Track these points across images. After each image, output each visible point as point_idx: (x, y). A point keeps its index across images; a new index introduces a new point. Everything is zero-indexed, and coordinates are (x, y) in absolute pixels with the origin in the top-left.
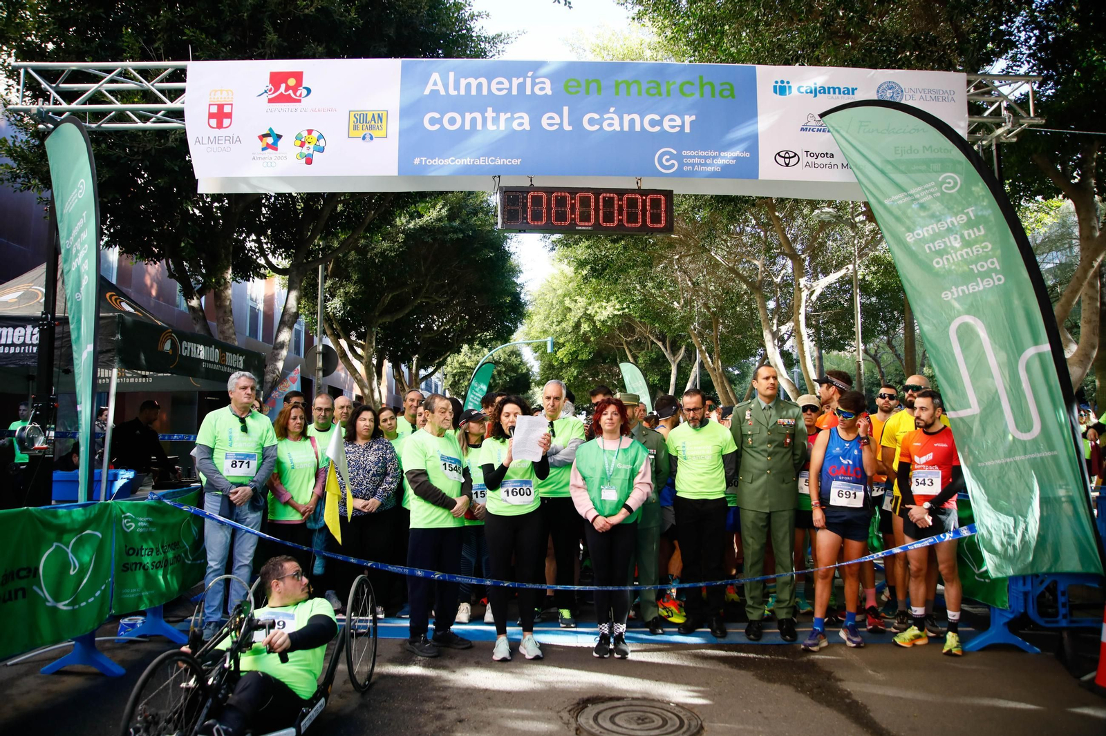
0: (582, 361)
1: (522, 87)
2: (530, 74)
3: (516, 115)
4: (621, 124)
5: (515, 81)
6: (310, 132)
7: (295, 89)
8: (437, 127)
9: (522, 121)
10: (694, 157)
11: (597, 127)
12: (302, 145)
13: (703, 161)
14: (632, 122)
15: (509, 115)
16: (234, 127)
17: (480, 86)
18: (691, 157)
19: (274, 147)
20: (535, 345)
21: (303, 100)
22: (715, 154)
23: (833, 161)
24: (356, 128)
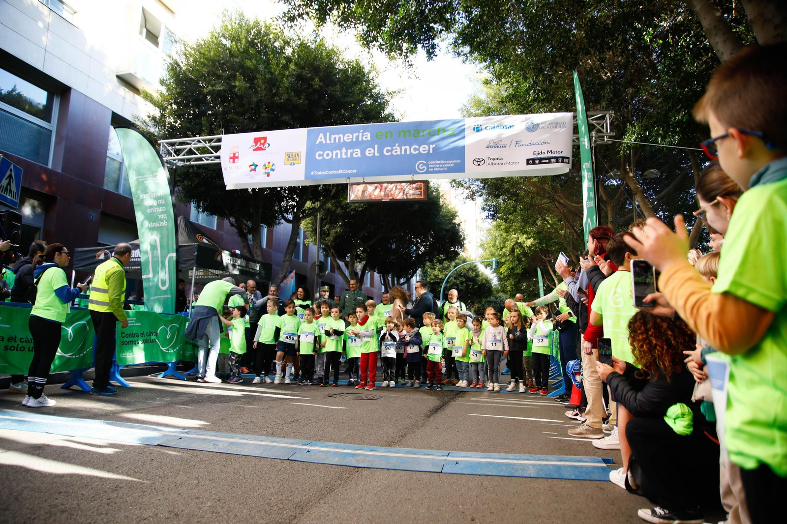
0: (518, 274)
1: (357, 137)
2: (361, 131)
3: (355, 150)
4: (401, 151)
5: (355, 135)
6: (269, 163)
7: (263, 144)
8: (321, 158)
9: (357, 153)
10: (434, 164)
11: (390, 153)
12: (266, 168)
13: (438, 166)
14: (406, 150)
15: (352, 150)
16: (240, 162)
17: (340, 138)
18: (432, 164)
19: (254, 170)
20: (486, 263)
21: (267, 149)
22: (444, 162)
23: (502, 161)
24: (288, 160)
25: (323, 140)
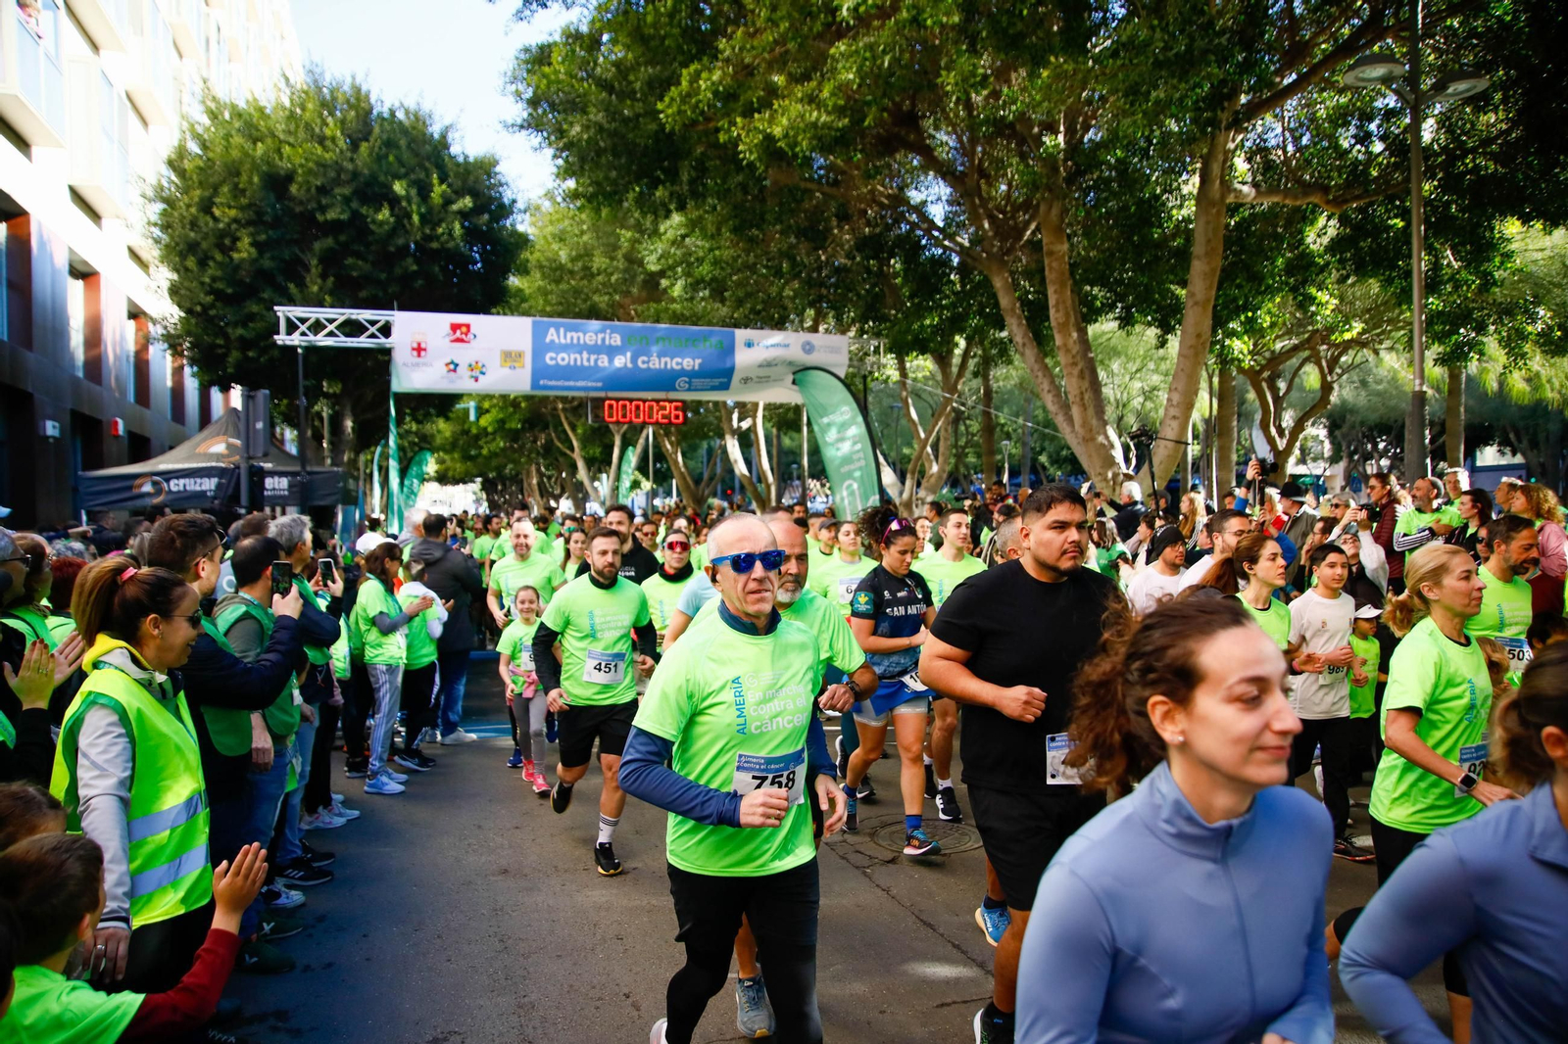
1: (603, 340)
2: (607, 331)
3: (600, 357)
4: (660, 364)
5: (600, 336)
6: (476, 363)
7: (466, 334)
8: (553, 363)
9: (604, 361)
11: (645, 366)
12: (472, 370)
14: (666, 363)
15: (596, 356)
17: (579, 337)
19: (455, 371)
21: (472, 342)
24: (506, 361)
25: (555, 338)
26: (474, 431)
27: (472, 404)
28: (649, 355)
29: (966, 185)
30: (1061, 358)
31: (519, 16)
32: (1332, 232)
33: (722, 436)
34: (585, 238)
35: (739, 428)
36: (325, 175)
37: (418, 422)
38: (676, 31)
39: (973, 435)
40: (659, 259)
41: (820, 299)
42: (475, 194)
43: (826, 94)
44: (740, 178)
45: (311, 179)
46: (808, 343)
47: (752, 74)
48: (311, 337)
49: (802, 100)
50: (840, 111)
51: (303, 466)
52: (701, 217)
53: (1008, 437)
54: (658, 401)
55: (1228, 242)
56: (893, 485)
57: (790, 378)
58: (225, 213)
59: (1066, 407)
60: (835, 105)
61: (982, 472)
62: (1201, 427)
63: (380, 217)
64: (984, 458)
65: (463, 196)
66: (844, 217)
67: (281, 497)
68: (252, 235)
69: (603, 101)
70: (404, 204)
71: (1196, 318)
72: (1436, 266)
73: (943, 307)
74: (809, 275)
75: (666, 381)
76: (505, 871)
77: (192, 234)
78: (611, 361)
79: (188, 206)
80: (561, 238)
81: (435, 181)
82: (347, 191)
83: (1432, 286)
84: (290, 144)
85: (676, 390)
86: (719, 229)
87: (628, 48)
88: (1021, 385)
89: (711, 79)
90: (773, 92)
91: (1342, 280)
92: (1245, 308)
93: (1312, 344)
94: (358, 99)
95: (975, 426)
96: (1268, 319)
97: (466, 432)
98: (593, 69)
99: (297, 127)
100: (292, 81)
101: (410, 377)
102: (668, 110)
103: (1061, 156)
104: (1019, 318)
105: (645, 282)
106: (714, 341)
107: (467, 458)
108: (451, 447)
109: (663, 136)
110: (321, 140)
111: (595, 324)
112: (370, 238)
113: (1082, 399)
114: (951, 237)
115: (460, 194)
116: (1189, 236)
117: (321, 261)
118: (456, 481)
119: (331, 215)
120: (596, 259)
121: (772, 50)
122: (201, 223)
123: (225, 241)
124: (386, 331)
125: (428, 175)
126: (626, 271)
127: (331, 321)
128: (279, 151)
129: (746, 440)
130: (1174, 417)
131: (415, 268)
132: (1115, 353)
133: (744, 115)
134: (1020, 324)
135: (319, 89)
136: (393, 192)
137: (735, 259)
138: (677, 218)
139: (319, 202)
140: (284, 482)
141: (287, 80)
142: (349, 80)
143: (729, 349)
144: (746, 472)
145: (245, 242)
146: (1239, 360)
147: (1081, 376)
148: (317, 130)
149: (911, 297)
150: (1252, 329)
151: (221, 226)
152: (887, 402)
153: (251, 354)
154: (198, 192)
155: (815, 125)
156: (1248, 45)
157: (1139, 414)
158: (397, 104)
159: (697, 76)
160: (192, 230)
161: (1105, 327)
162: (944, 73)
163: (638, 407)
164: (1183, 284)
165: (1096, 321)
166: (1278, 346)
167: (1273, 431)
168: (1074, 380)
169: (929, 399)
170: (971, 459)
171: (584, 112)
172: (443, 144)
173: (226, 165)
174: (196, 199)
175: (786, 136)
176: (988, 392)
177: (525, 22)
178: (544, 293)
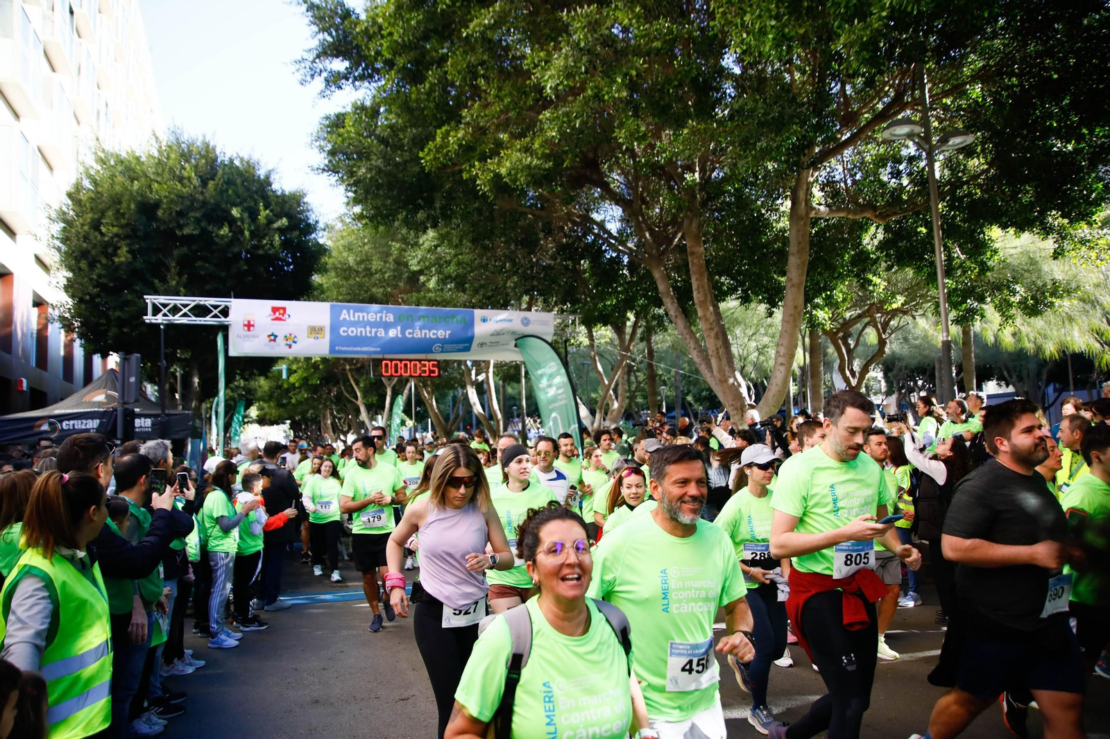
1: (381, 318)
2: (384, 312)
3: (379, 330)
4: (421, 334)
5: (379, 315)
6: (290, 335)
7: (283, 315)
8: (346, 334)
9: (381, 333)
11: (411, 336)
12: (287, 340)
14: (426, 333)
15: (376, 329)
16: (254, 331)
17: (363, 316)
19: (274, 340)
21: (287, 320)
24: (311, 333)
25: (347, 317)
26: (286, 386)
27: (284, 367)
28: (414, 329)
29: (633, 208)
30: (701, 325)
31: (322, 95)
32: (880, 236)
33: (464, 387)
34: (366, 248)
35: (477, 380)
36: (182, 203)
37: (245, 380)
38: (432, 105)
39: (640, 383)
40: (419, 263)
41: (533, 288)
42: (290, 217)
43: (536, 145)
44: (476, 205)
45: (173, 206)
46: (526, 319)
47: (484, 133)
48: (171, 317)
49: (520, 150)
50: (546, 157)
51: (163, 411)
52: (448, 232)
53: (665, 383)
54: (420, 361)
55: (812, 244)
56: (586, 418)
57: (514, 342)
58: (109, 230)
59: (707, 360)
60: (543, 153)
61: (648, 409)
62: (798, 372)
63: (222, 233)
64: (649, 399)
65: (281, 218)
66: (548, 232)
67: (146, 432)
68: (128, 245)
69: (381, 151)
70: (239, 223)
71: (793, 295)
72: (950, 259)
73: (619, 293)
74: (525, 272)
75: (425, 346)
76: (317, 701)
77: (85, 245)
78: (386, 333)
79: (83, 225)
80: (349, 248)
81: (262, 208)
82: (198, 215)
83: (949, 272)
84: (157, 182)
85: (432, 352)
86: (461, 241)
87: (398, 116)
88: (673, 347)
89: (457, 136)
90: (499, 145)
91: (889, 268)
92: (825, 289)
93: (871, 312)
94: (207, 152)
95: (641, 376)
96: (841, 295)
97: (280, 387)
98: (374, 130)
99: (164, 170)
100: (161, 139)
101: (242, 345)
102: (427, 157)
103: (697, 188)
104: (672, 298)
105: (409, 278)
106: (459, 318)
107: (280, 405)
108: (269, 397)
109: (424, 176)
110: (181, 179)
111: (375, 307)
112: (214, 247)
113: (718, 353)
114: (623, 243)
115: (279, 217)
116: (786, 241)
117: (178, 263)
118: (272, 423)
119: (186, 231)
120: (374, 263)
121: (499, 117)
122: (92, 237)
123: (109, 249)
124: (225, 312)
125: (256, 204)
126: (394, 270)
127: (185, 306)
128: (150, 187)
129: (481, 389)
130: (782, 364)
131: (246, 267)
132: (737, 322)
133: (480, 161)
134: (673, 303)
135: (179, 144)
136: (232, 216)
137: (473, 261)
138: (431, 233)
139: (178, 223)
140: (148, 422)
141: (157, 138)
142: (201, 139)
143: (470, 324)
144: (481, 411)
145: (124, 249)
146: (823, 324)
147: (717, 337)
148: (178, 173)
149: (596, 286)
150: (830, 303)
151: (106, 239)
152: (579, 361)
153: (125, 330)
154: (90, 215)
155: (529, 167)
156: (818, 112)
157: (755, 365)
158: (235, 155)
159: (447, 134)
160: (84, 242)
161: (730, 305)
162: (617, 130)
163: (406, 365)
164: (783, 274)
165: (724, 300)
166: (848, 315)
167: (848, 373)
168: (712, 340)
169: (609, 358)
170: (639, 400)
171: (368, 159)
172: (267, 182)
173: (111, 196)
174: (89, 220)
175: (509, 174)
176: (651, 352)
177: (326, 99)
178: (337, 286)
